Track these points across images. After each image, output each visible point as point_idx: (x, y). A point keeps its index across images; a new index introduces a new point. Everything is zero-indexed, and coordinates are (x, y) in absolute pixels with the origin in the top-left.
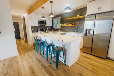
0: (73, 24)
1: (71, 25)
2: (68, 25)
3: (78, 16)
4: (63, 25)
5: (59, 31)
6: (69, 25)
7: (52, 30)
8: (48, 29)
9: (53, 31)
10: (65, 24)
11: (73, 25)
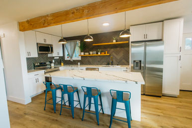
0: (106, 52)
1: (103, 54)
2: (97, 54)
3: (114, 41)
4: (87, 54)
5: (79, 63)
6: (99, 53)
7: (62, 64)
8: (53, 61)
9: (64, 64)
10: (91, 53)
11: (106, 54)
